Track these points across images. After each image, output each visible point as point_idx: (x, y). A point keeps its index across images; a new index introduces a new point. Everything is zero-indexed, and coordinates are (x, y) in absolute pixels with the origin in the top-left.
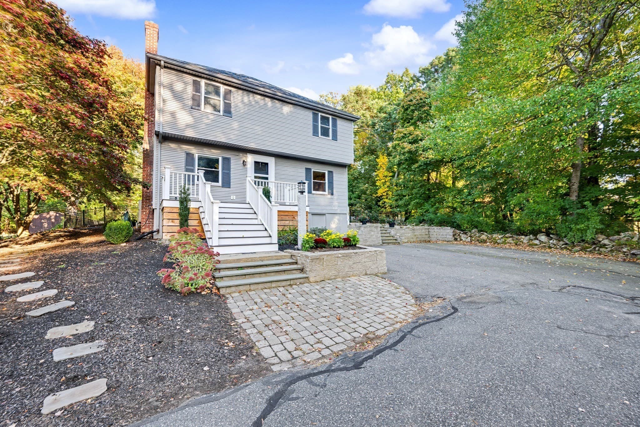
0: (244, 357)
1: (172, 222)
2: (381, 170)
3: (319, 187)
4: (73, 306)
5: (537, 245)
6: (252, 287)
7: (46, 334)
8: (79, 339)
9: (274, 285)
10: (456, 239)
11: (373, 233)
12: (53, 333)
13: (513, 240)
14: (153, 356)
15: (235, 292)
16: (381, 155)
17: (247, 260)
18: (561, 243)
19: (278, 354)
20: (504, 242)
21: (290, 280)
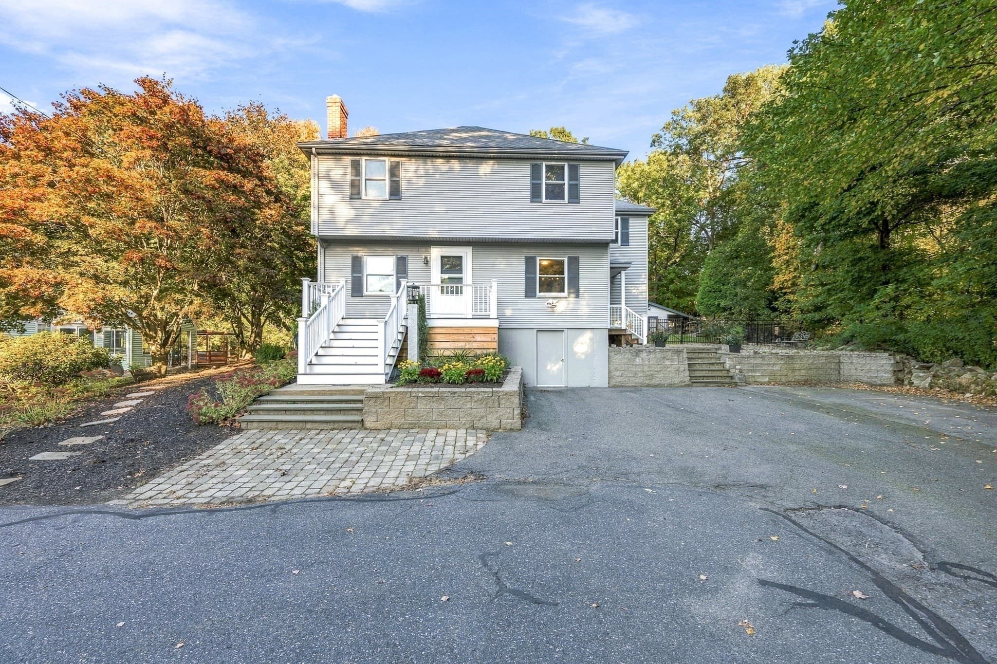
10: (899, 382)
12: (68, 441)
15: (258, 428)
19: (147, 492)
21: (334, 422)
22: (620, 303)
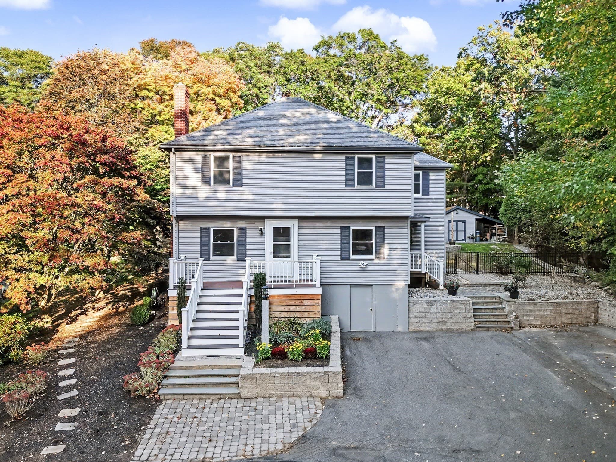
0: (125, 452)
4: (77, 395)
6: (186, 397)
7: (59, 412)
9: (204, 397)
12: (62, 413)
15: (171, 399)
22: (420, 250)
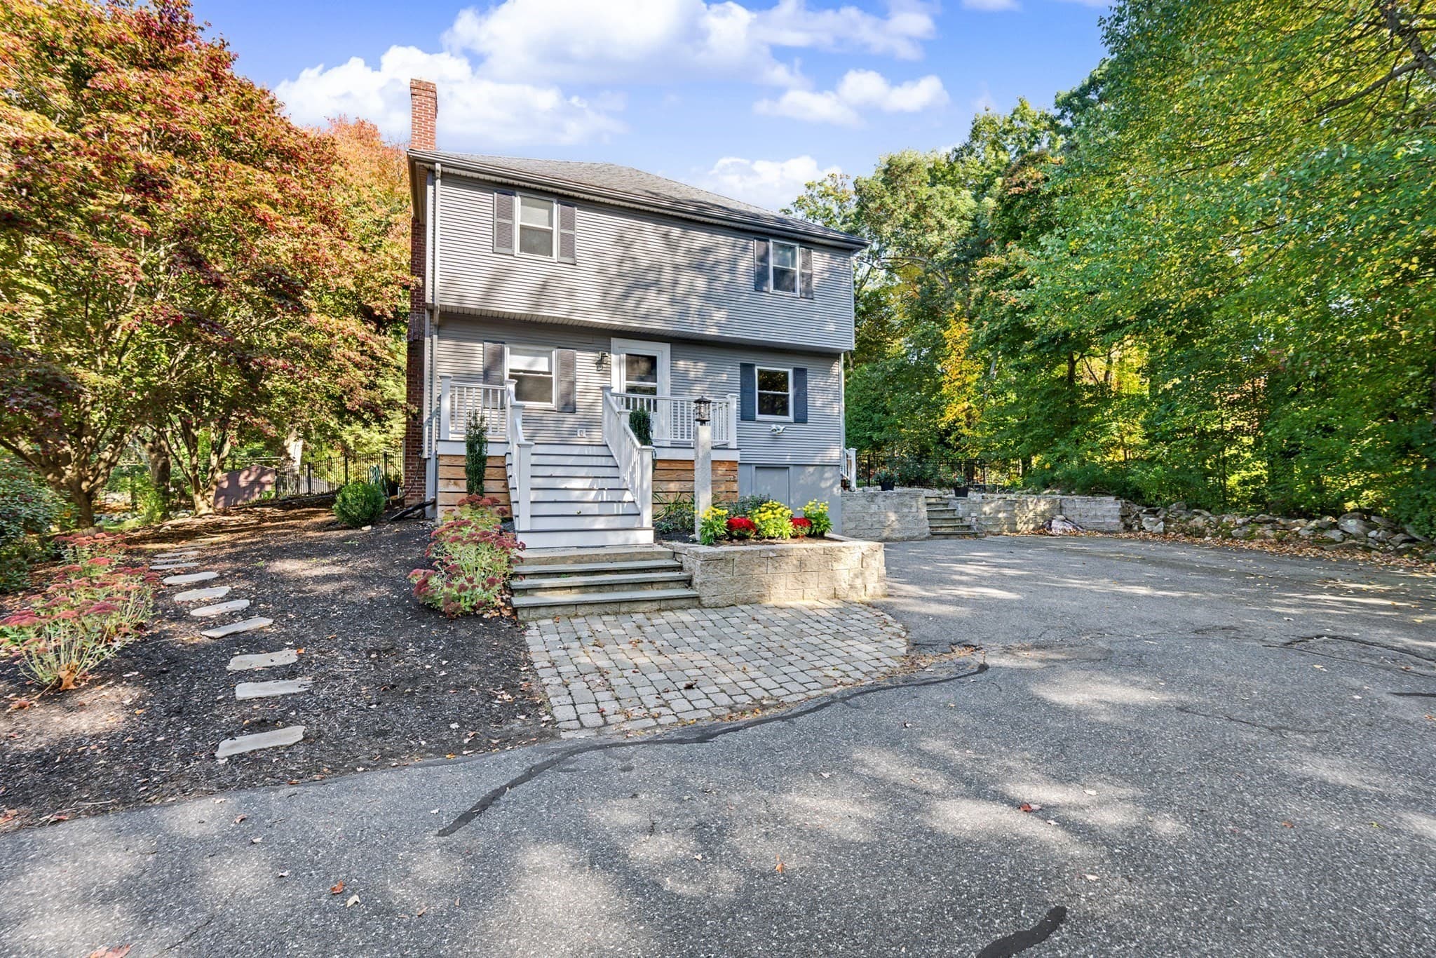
0: (523, 717)
1: (456, 484)
2: (953, 357)
3: (774, 406)
4: (271, 626)
5: (1333, 541)
6: (581, 611)
7: (227, 662)
8: (274, 673)
9: (624, 608)
10: (1127, 527)
11: (906, 510)
12: (238, 663)
13: (1274, 529)
14: (378, 704)
15: (546, 618)
16: (952, 321)
17: (579, 559)
18: (1400, 537)
19: (582, 717)
20: (1250, 537)
21: (660, 600)
